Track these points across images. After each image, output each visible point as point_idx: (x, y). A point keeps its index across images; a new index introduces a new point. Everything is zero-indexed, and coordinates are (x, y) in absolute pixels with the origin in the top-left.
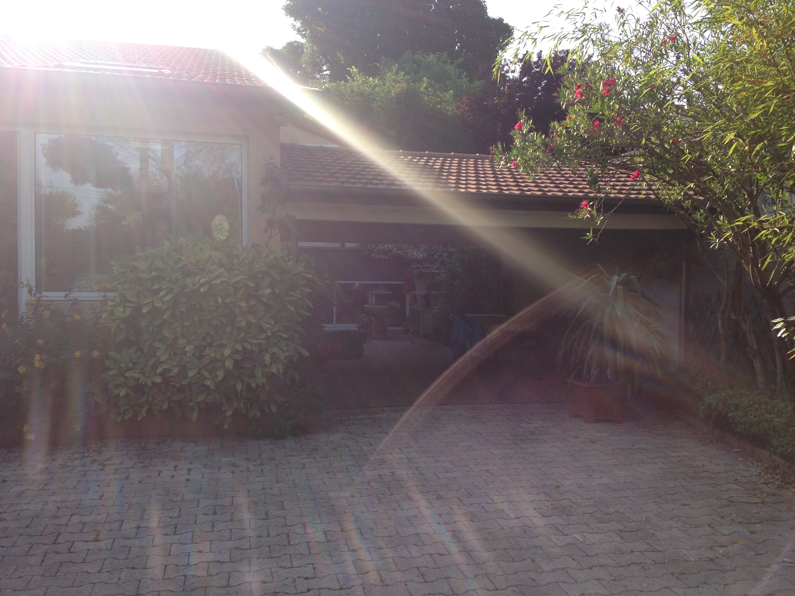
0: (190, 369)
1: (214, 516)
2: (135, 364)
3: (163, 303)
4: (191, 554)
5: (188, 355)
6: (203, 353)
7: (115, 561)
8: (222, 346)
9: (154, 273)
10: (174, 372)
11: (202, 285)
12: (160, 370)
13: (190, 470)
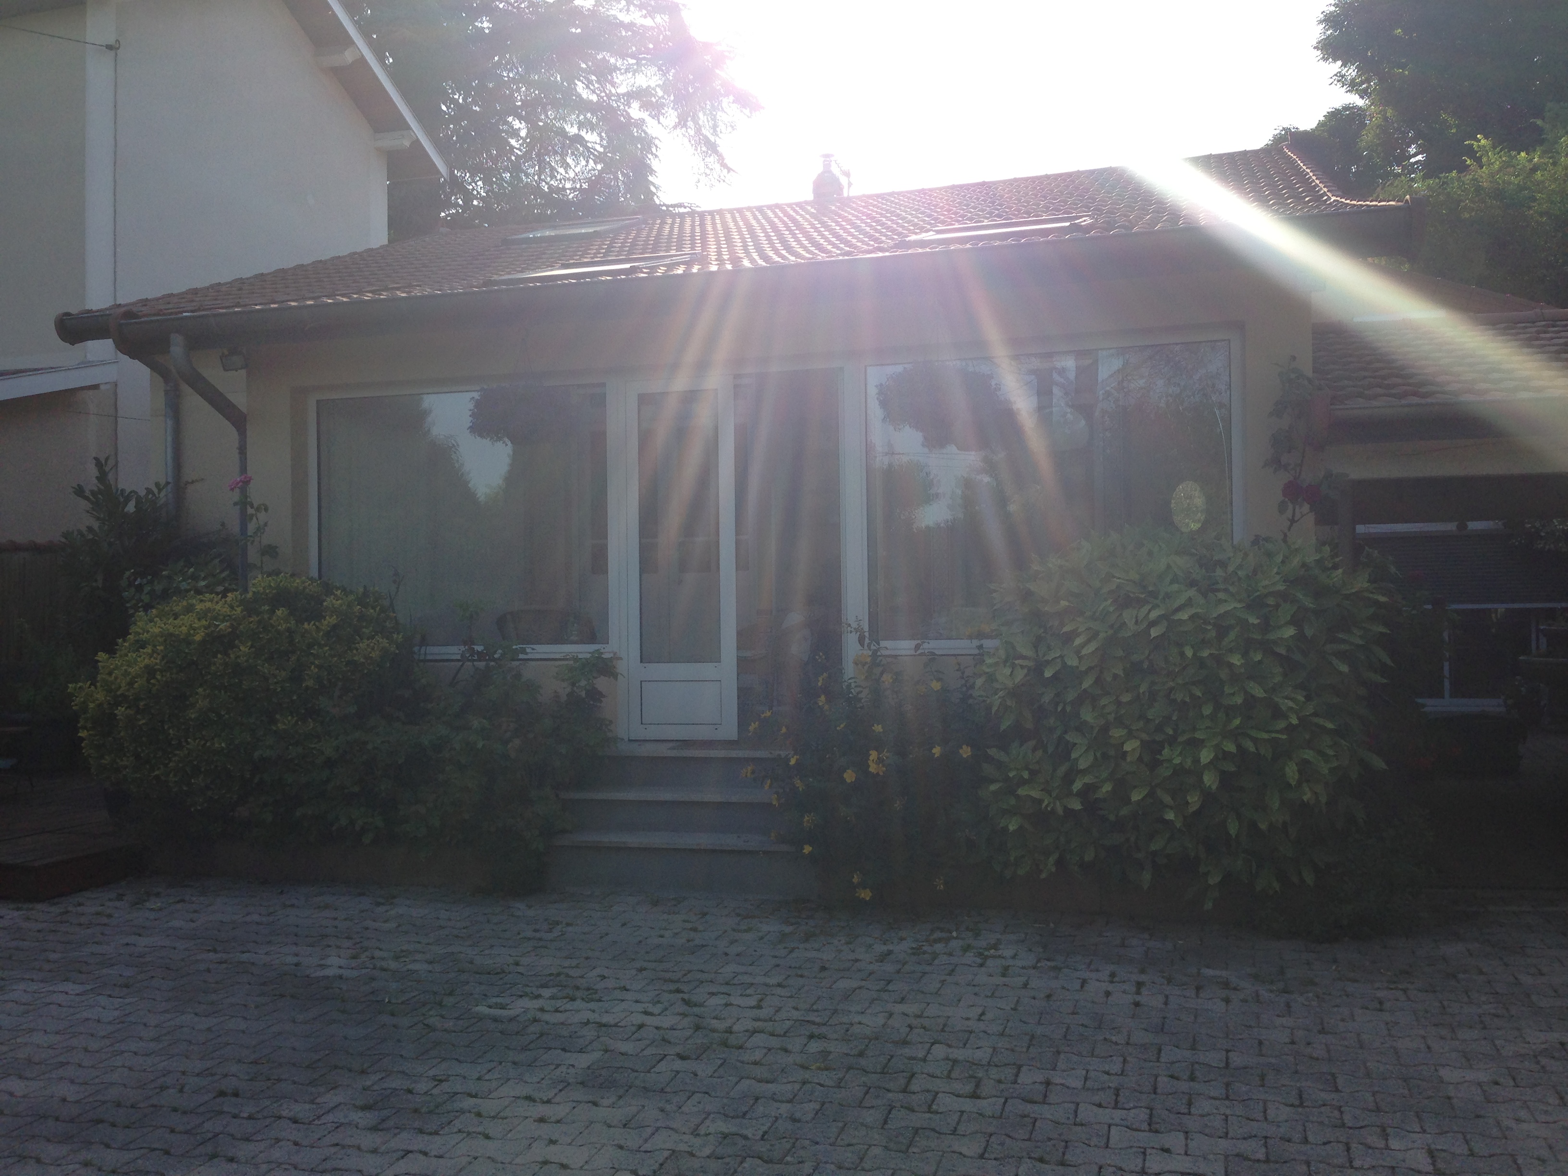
0: (1135, 787)
1: (1192, 1083)
2: (1033, 773)
3: (1080, 658)
4: (1149, 1151)
5: (1129, 759)
6: (1158, 757)
7: (1008, 1140)
8: (1195, 744)
9: (1064, 603)
10: (1104, 790)
11: (1153, 624)
12: (1077, 786)
13: (1139, 985)
